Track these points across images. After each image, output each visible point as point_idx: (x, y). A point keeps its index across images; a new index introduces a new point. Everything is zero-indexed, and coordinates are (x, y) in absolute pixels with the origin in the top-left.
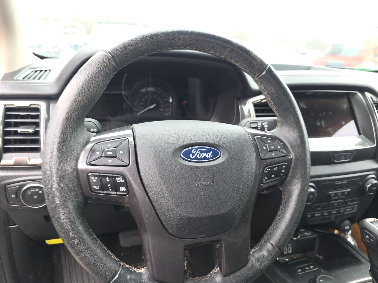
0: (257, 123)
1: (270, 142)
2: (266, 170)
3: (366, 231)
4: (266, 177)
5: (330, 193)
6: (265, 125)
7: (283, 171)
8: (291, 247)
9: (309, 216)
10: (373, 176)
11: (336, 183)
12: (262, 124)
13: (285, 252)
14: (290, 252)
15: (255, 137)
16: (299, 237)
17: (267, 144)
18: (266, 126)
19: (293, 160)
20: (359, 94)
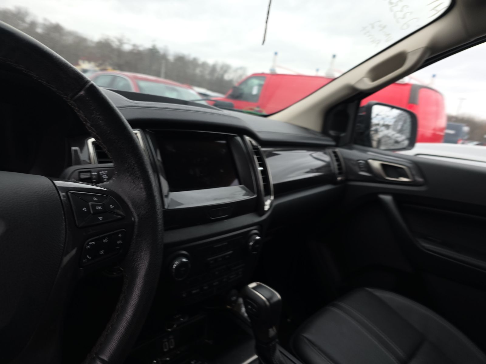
0: (90, 172)
1: (96, 199)
2: (88, 244)
3: (249, 301)
4: (88, 256)
5: (209, 259)
6: (104, 174)
7: (119, 242)
8: (173, 340)
9: (184, 295)
10: (256, 231)
11: (215, 246)
12: (98, 173)
13: (166, 348)
14: (172, 347)
15: (69, 193)
16: (175, 326)
17: (90, 204)
18: (105, 177)
19: (136, 224)
20: (239, 139)
